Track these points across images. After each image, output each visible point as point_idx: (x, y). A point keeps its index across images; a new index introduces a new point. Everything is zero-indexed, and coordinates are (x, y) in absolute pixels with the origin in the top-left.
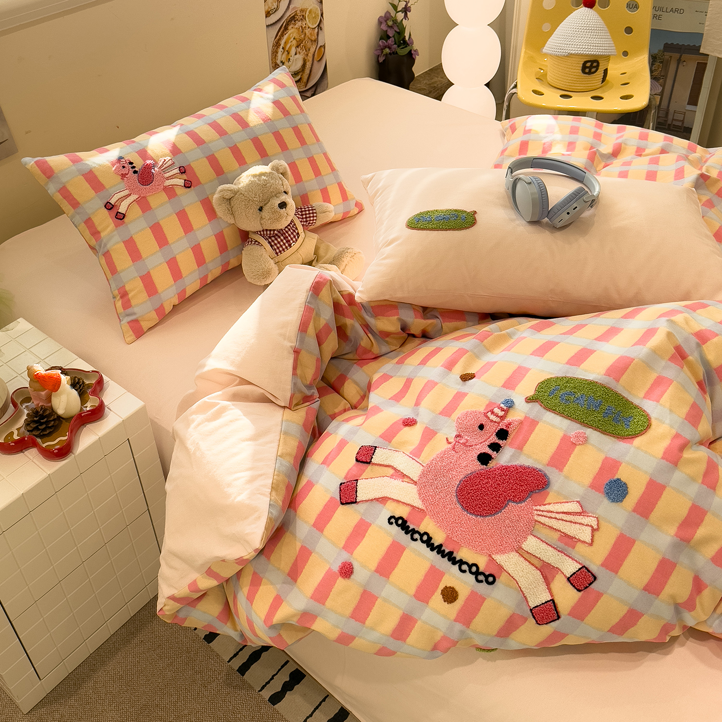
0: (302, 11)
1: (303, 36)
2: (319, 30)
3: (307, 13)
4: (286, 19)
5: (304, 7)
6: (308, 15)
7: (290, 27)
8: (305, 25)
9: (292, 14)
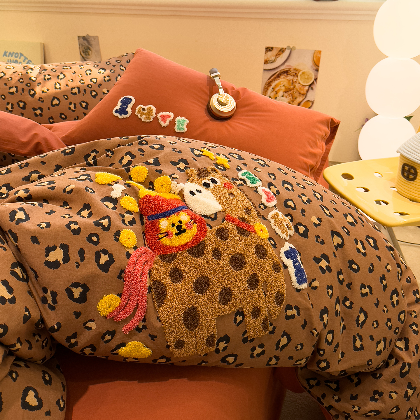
0: (295, 70)
1: (292, 87)
2: (310, 89)
3: (300, 73)
4: (280, 71)
5: (298, 68)
6: (301, 75)
7: (282, 77)
8: (295, 80)
9: (287, 69)
